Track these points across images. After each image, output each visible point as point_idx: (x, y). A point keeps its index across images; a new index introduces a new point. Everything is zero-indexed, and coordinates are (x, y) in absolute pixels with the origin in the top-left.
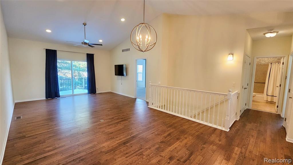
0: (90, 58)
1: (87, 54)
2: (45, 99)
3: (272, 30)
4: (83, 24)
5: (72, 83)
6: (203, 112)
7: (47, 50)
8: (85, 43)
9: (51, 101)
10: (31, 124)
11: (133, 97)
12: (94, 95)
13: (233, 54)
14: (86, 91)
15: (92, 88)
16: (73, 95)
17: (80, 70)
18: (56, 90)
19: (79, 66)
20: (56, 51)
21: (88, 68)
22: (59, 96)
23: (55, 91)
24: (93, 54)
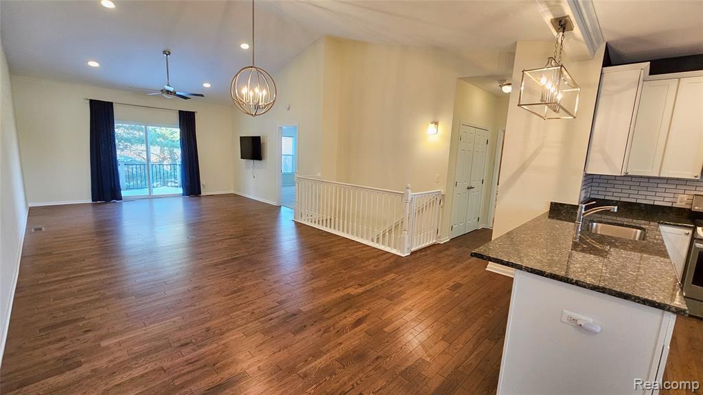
0: (187, 121)
1: (180, 111)
2: (90, 201)
3: (505, 81)
4: (164, 52)
5: (148, 173)
6: (390, 231)
7: (91, 101)
8: (168, 92)
9: (104, 205)
10: (61, 239)
11: (274, 203)
12: (196, 198)
13: (436, 123)
14: (180, 191)
15: (192, 185)
16: (151, 198)
17: (173, 146)
18: (115, 185)
19: (171, 136)
20: (112, 103)
21: (183, 141)
22: (120, 198)
23: (111, 187)
24: (194, 113)
